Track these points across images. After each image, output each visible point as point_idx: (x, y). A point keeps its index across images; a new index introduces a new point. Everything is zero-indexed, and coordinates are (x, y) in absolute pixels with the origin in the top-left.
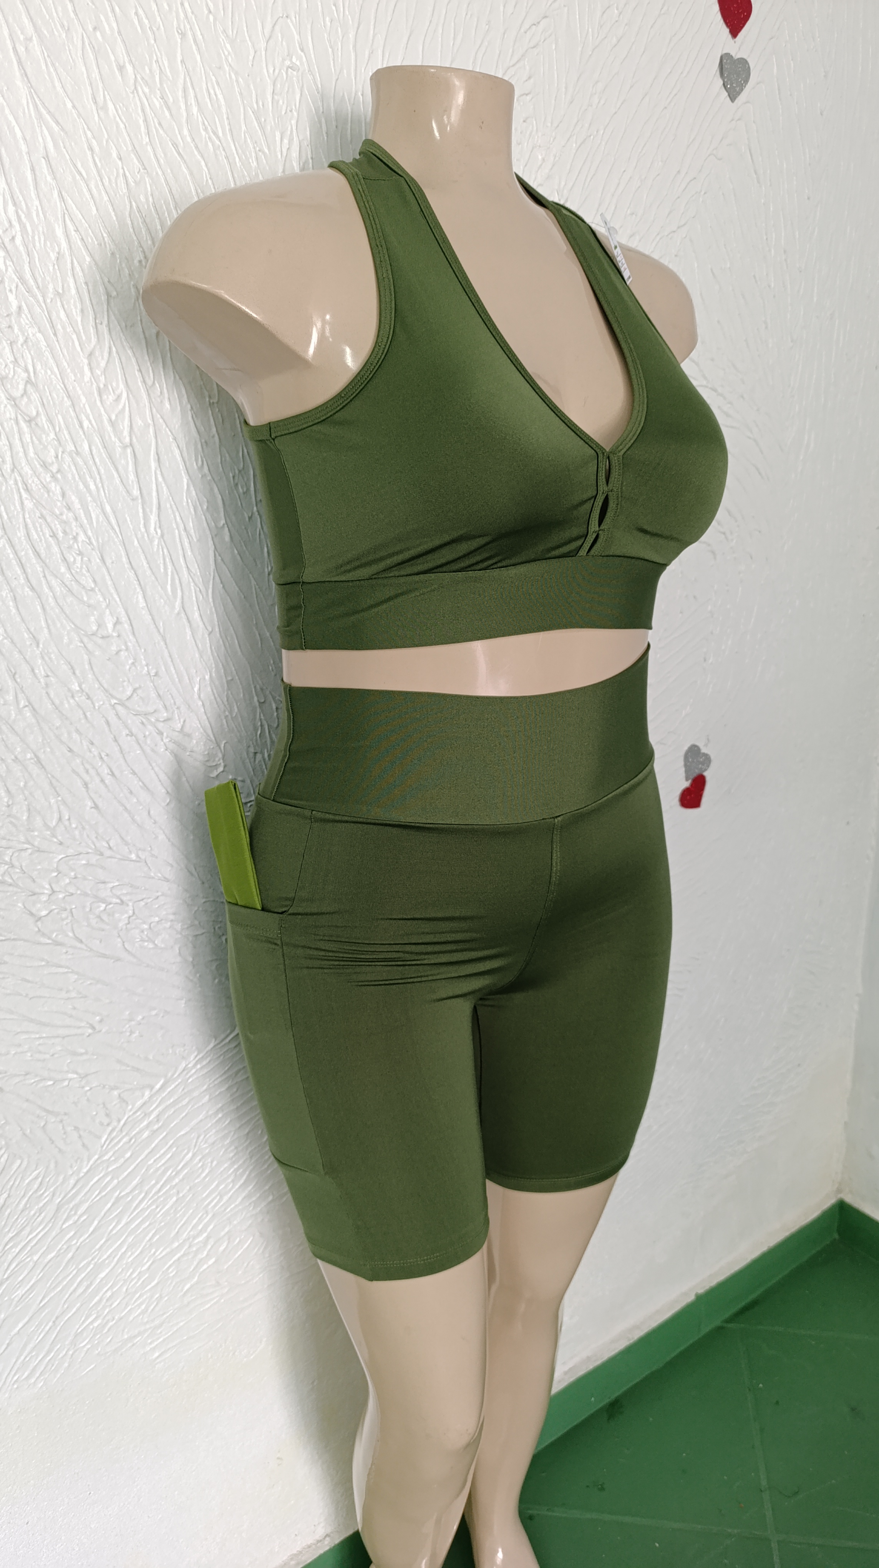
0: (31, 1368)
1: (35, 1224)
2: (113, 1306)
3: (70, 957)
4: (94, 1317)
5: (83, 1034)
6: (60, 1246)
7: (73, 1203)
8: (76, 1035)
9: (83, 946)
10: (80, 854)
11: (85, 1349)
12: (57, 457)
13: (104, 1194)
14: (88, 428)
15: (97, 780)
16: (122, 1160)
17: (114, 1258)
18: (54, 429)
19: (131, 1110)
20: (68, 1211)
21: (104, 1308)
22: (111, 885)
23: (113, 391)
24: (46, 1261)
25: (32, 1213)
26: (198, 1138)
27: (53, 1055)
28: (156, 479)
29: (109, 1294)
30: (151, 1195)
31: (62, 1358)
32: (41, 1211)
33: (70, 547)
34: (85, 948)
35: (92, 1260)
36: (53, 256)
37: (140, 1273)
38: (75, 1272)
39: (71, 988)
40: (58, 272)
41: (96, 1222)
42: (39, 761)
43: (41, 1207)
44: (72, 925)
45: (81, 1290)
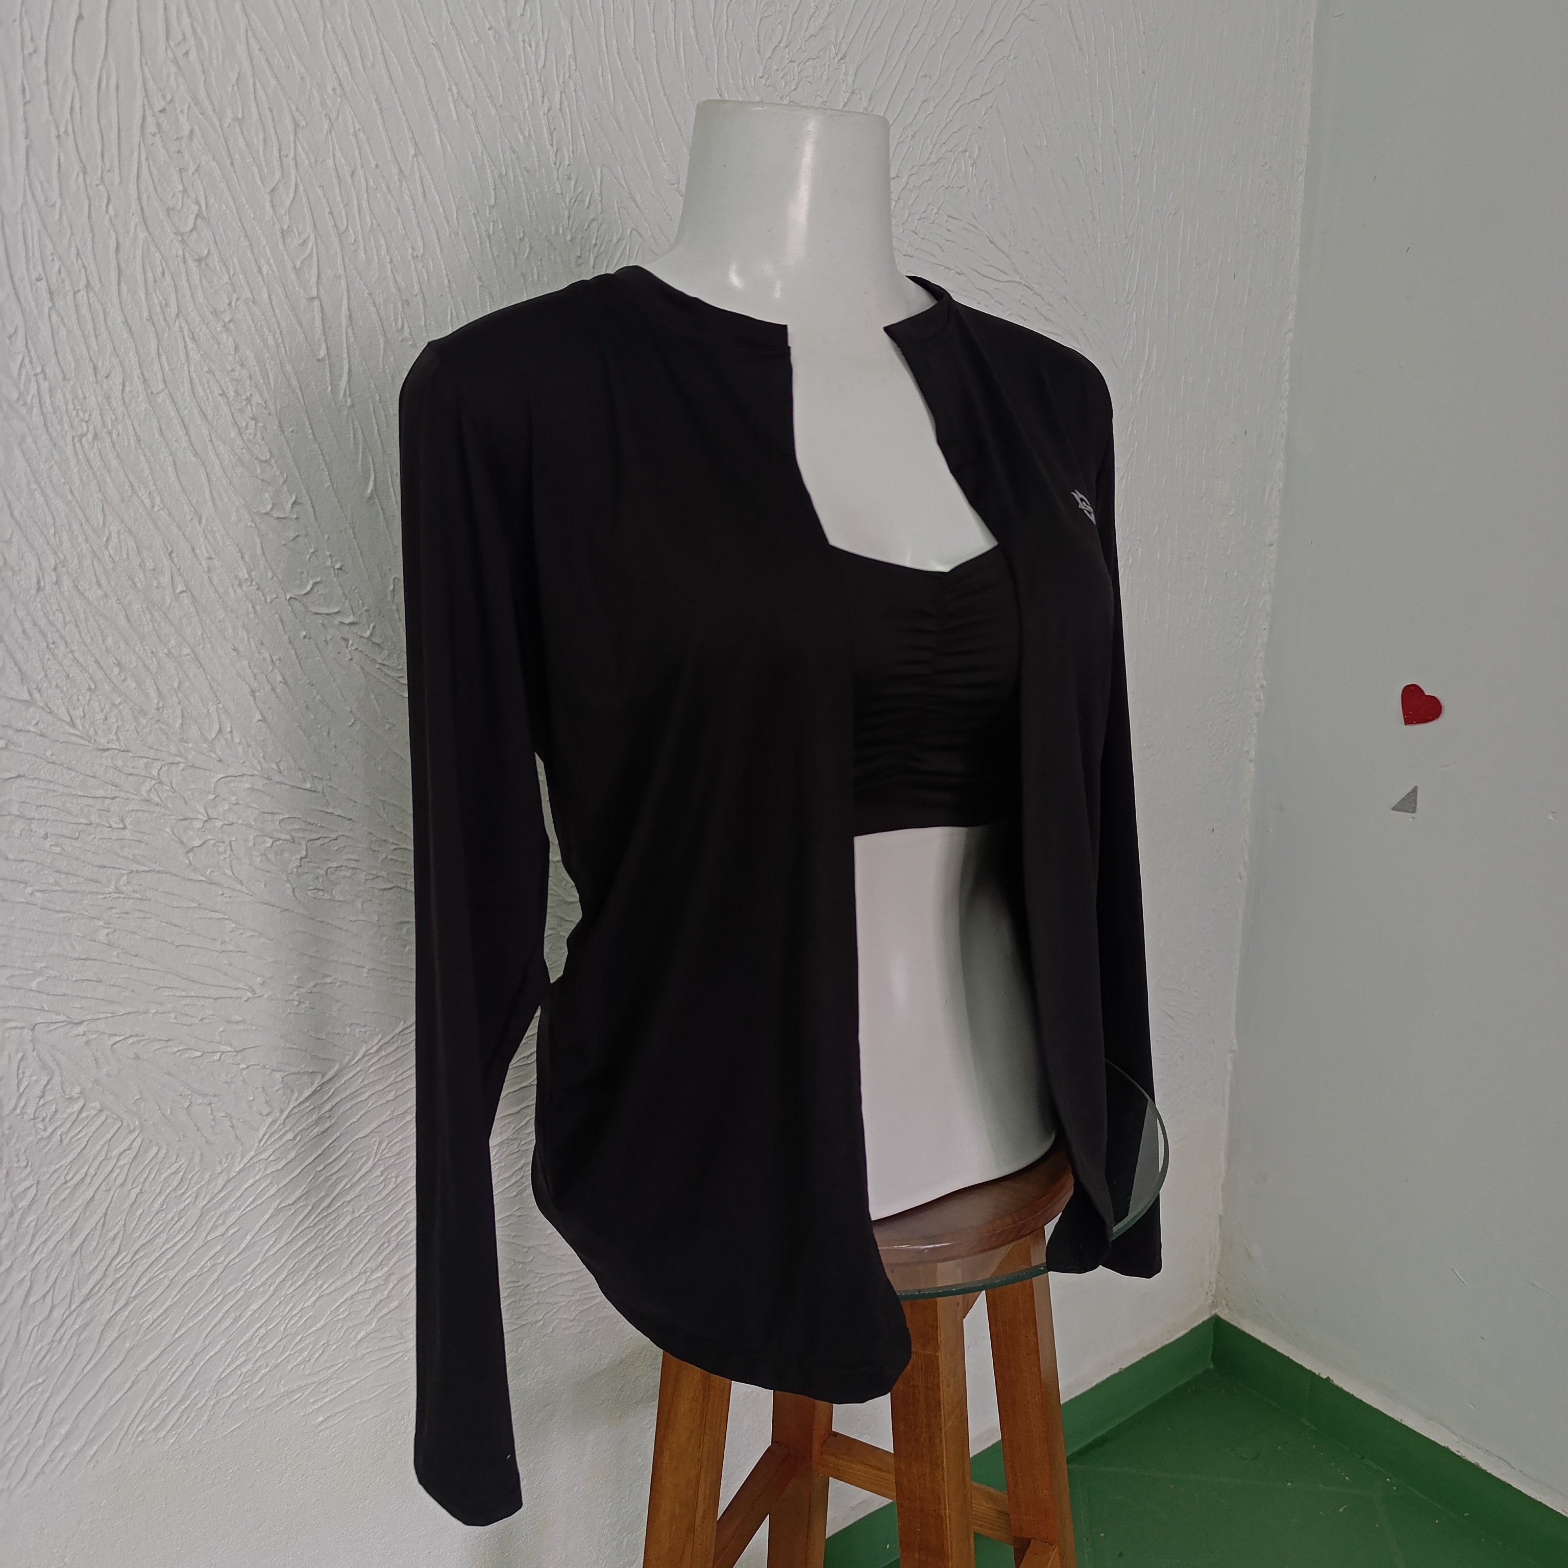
0: (160, 1418)
1: (171, 1232)
2: (268, 1349)
3: (228, 900)
4: (242, 1360)
5: (241, 998)
6: (203, 1263)
7: (221, 1210)
8: (231, 998)
9: (244, 889)
10: (243, 775)
11: (230, 1401)
12: (230, 304)
13: (259, 1202)
14: (268, 273)
15: (268, 687)
16: (283, 1162)
17: (270, 1286)
18: (228, 272)
19: (297, 1100)
20: (214, 1219)
21: (256, 1349)
22: (281, 817)
23: (299, 234)
24: (185, 1280)
25: (169, 1217)
26: (381, 1143)
27: (202, 1020)
28: (347, 338)
29: (263, 1331)
30: (319, 1211)
31: (202, 1407)
32: (180, 1215)
33: (241, 410)
34: (246, 891)
35: (242, 1286)
36: (233, 77)
37: (301, 1309)
38: (220, 1299)
39: (227, 939)
40: (237, 94)
41: (249, 1237)
42: (197, 658)
43: (181, 1211)
44: (231, 861)
45: (227, 1323)
